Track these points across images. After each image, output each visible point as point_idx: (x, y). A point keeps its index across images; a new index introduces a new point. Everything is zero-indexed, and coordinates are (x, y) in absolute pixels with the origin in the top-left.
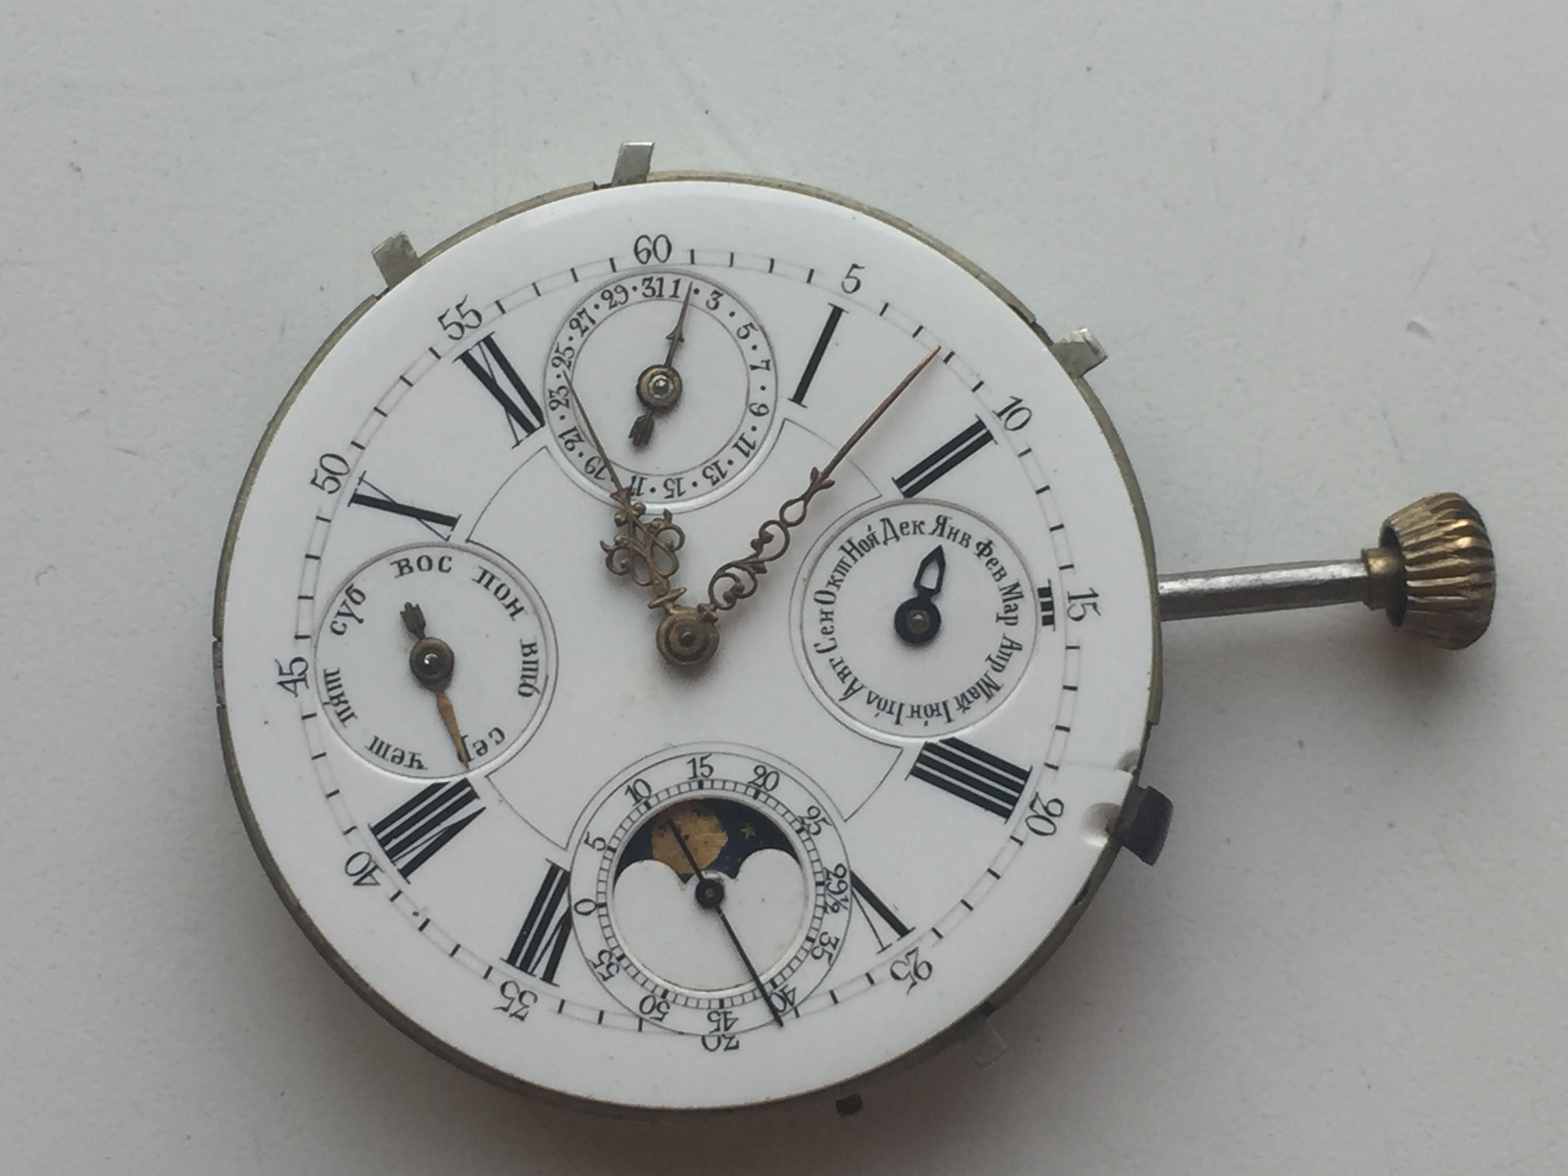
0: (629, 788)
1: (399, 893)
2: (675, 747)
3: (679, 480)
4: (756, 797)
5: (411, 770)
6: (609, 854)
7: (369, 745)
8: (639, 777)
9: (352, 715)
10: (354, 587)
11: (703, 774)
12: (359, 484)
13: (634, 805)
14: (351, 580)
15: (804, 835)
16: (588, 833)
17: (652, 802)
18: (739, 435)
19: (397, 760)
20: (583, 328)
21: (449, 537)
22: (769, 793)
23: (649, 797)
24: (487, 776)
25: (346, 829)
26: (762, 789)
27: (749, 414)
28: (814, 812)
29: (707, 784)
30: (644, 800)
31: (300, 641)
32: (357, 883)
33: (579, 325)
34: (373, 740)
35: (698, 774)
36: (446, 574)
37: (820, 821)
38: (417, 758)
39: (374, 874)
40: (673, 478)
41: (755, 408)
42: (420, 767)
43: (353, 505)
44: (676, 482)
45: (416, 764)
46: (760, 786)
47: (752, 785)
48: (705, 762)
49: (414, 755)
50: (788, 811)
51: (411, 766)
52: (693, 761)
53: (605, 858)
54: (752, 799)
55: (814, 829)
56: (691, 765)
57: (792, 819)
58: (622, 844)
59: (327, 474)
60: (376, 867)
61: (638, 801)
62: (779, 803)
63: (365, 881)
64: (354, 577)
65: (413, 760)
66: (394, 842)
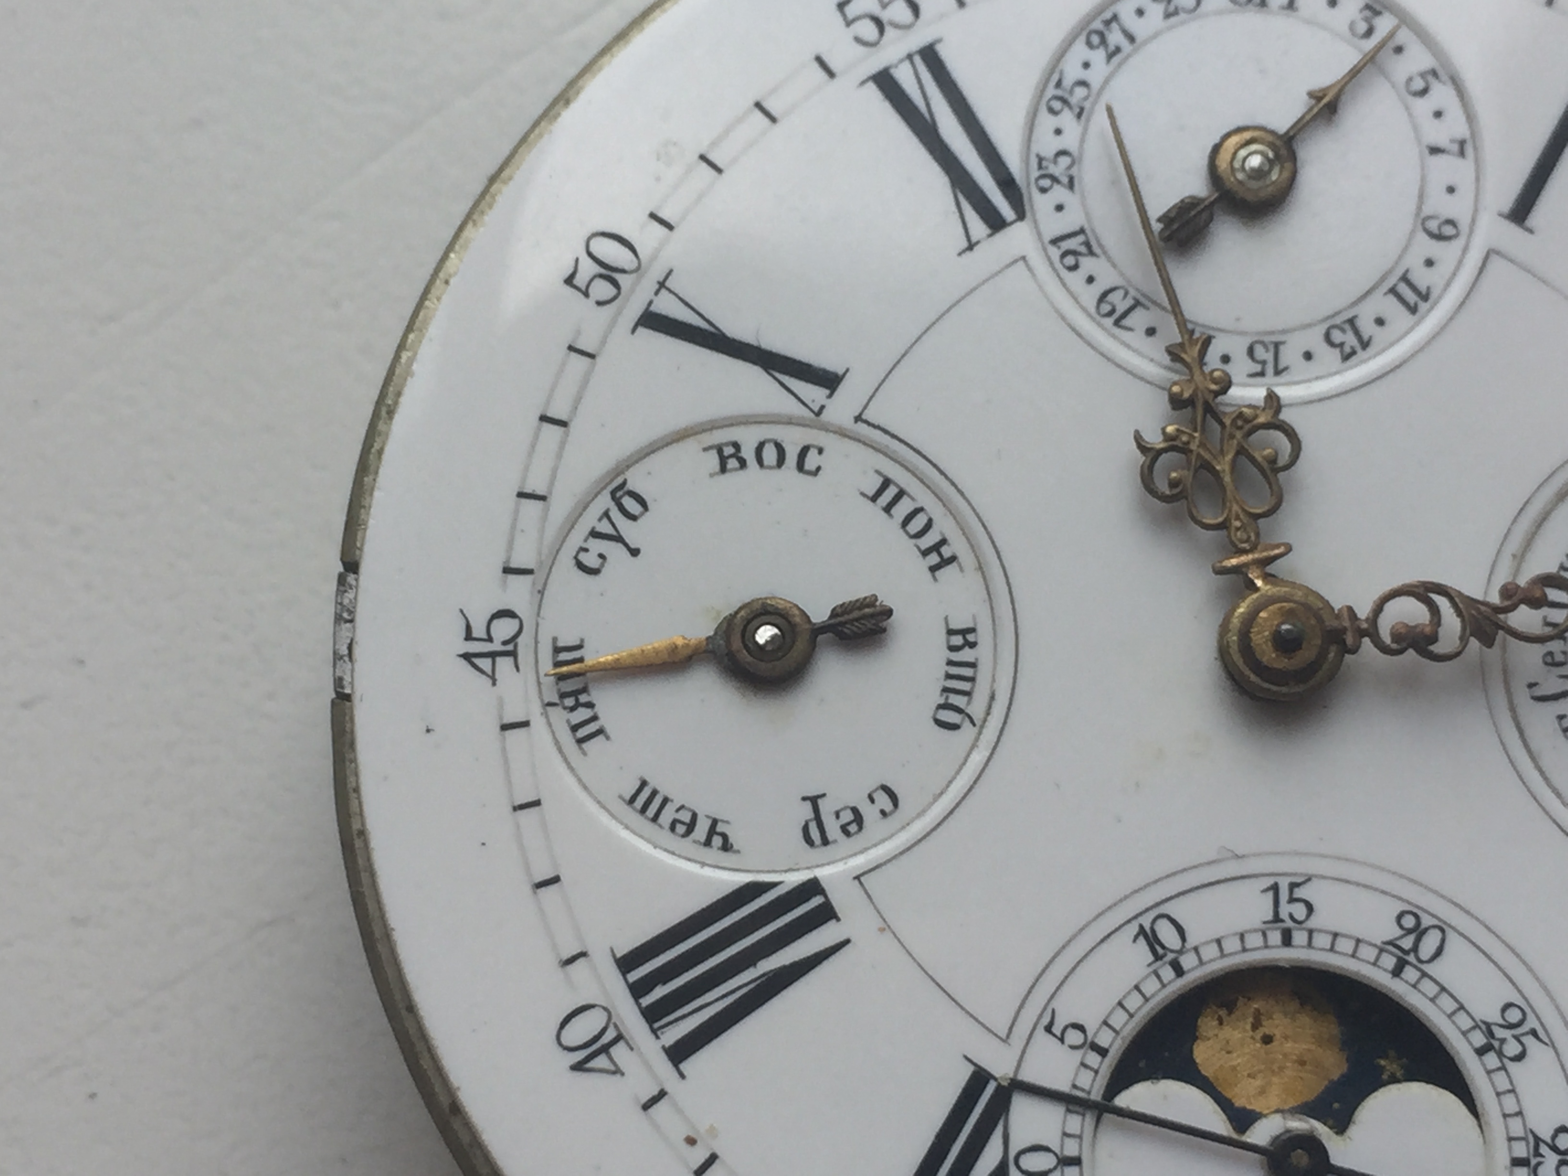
0: (1142, 930)
1: (662, 1094)
2: (1243, 856)
3: (1277, 345)
4: (1397, 972)
5: (706, 850)
6: (1093, 1059)
7: (628, 795)
8: (1163, 909)
9: (600, 732)
10: (630, 486)
11: (1291, 916)
12: (657, 293)
13: (1149, 965)
14: (622, 472)
15: (1492, 1060)
16: (1053, 1011)
17: (1188, 961)
18: (1399, 272)
19: (680, 829)
20: (1112, 48)
21: (823, 407)
22: (1424, 967)
23: (1181, 952)
24: (857, 878)
25: (566, 955)
26: (1411, 958)
27: (1422, 237)
28: (1514, 1016)
29: (1299, 937)
30: (1170, 956)
31: (511, 578)
32: (578, 1067)
33: (1103, 41)
34: (637, 784)
35: (1284, 914)
36: (810, 478)
37: (1526, 1034)
38: (720, 828)
39: (615, 1051)
40: (1267, 339)
41: (1433, 225)
42: (726, 846)
43: (641, 330)
44: (1272, 348)
45: (717, 841)
46: (1407, 952)
47: (1391, 948)
48: (1299, 893)
49: (715, 822)
50: (1462, 1007)
51: (708, 843)
52: (1275, 888)
53: (1083, 1065)
54: (1390, 976)
55: (1511, 1048)
56: (1270, 894)
57: (1470, 1024)
58: (1119, 1041)
59: (598, 269)
60: (619, 1038)
61: (1158, 957)
62: (1443, 989)
63: (595, 1063)
64: (628, 467)
65: (712, 831)
66: (660, 992)
